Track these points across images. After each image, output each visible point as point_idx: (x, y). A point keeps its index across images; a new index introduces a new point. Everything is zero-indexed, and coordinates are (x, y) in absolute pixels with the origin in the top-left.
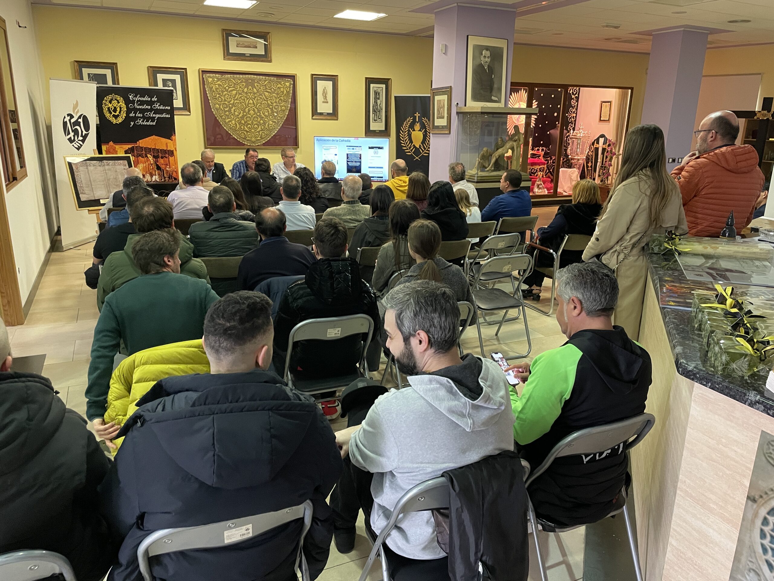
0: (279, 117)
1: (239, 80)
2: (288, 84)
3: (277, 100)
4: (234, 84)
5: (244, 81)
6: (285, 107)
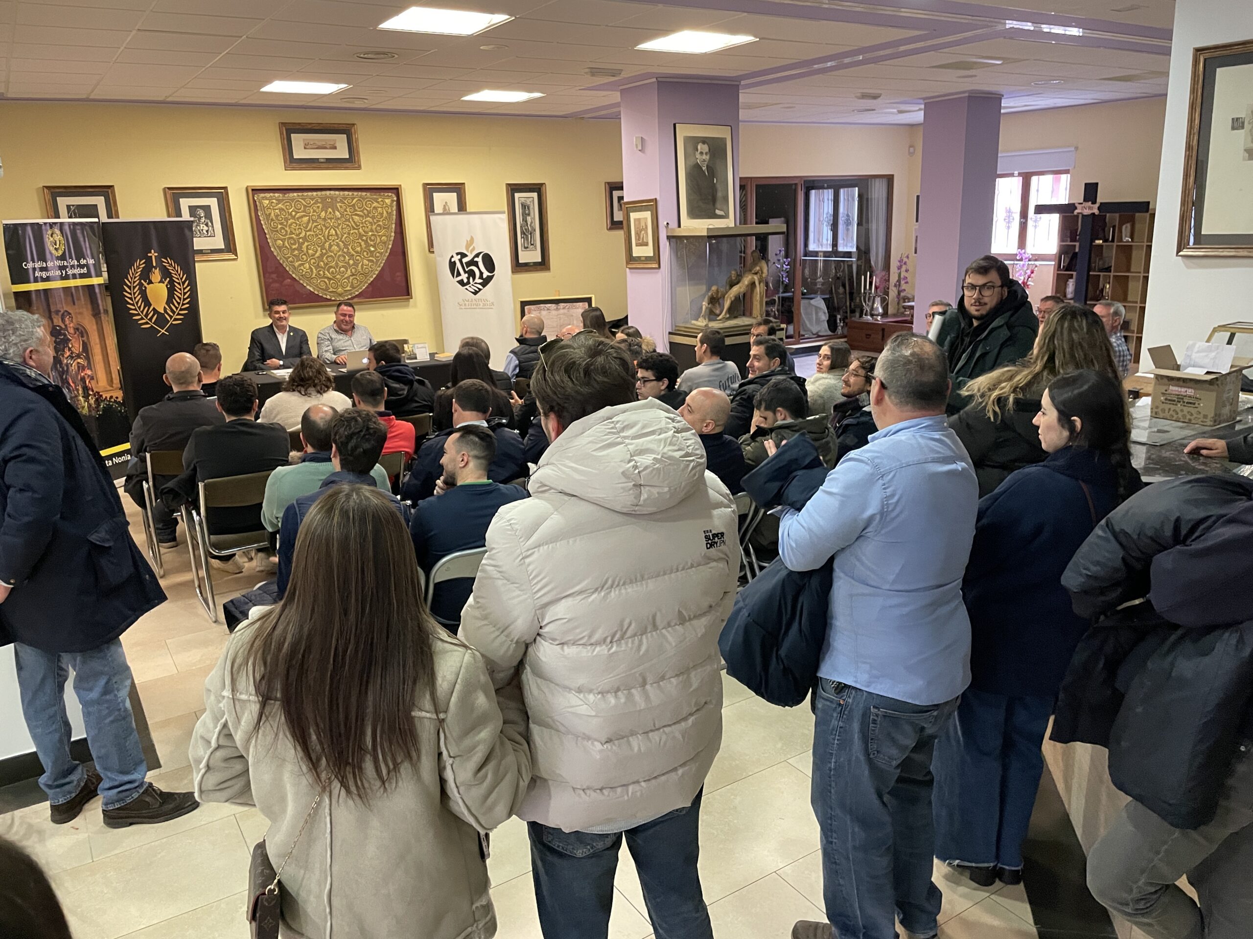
0: (378, 252)
1: (312, 199)
2: (388, 201)
3: (374, 227)
4: (305, 206)
5: (319, 201)
6: (387, 237)
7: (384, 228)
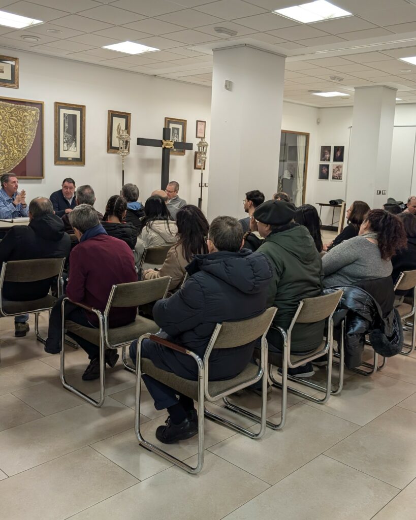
0: (25, 146)
2: (34, 112)
3: (24, 128)
6: (31, 136)
7: (30, 130)
